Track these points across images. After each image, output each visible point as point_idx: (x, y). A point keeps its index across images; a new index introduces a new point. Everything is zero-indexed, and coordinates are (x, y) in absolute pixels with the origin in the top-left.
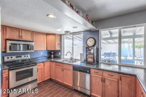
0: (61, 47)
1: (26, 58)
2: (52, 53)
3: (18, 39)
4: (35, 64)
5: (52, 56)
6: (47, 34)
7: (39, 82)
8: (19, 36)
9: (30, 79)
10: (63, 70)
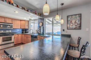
0: (28, 27)
1: (9, 32)
2: (24, 30)
3: (4, 22)
4: (13, 35)
5: (24, 32)
6: (21, 20)
7: (15, 44)
8: (5, 21)
9: (10, 42)
10: (27, 38)
